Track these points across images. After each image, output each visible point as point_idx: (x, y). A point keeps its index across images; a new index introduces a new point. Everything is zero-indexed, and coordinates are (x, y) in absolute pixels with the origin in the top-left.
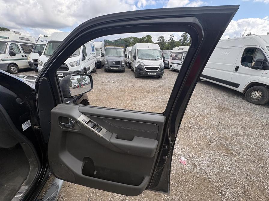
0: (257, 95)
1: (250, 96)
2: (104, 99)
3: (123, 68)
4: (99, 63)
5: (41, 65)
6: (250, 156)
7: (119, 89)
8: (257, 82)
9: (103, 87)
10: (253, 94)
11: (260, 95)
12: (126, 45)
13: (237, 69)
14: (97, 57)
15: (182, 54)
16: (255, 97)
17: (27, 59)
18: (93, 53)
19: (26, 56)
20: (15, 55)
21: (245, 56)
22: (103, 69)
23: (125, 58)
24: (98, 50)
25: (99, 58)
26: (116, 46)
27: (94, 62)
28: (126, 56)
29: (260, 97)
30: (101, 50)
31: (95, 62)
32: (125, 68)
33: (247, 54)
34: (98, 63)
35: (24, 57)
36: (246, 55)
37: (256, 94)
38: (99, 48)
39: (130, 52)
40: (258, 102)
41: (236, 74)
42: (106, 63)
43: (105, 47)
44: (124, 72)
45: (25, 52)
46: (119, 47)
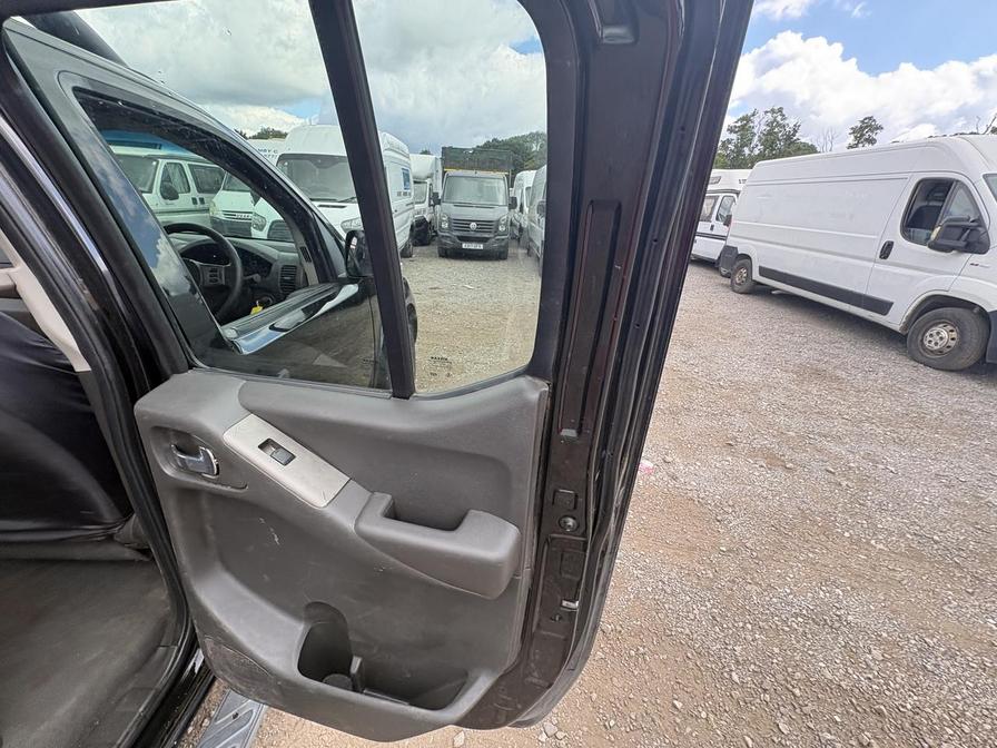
0: (941, 339)
1: (922, 340)
2: (442, 332)
3: (503, 244)
4: (423, 227)
5: (261, 230)
6: (833, 473)
7: (488, 309)
8: (945, 293)
9: (438, 299)
10: (931, 335)
11: (953, 339)
12: (514, 164)
13: (886, 251)
14: (417, 207)
15: (716, 198)
16: (936, 344)
17: (207, 210)
18: (405, 194)
19: (202, 200)
20: (177, 198)
21: (921, 208)
22: (434, 249)
23: (510, 209)
24: (419, 183)
25: (424, 210)
26: (483, 169)
27: (406, 221)
28: (512, 204)
29: (952, 343)
30: (428, 181)
31: (409, 224)
32: (506, 247)
33: (927, 198)
34: (417, 226)
35: (199, 206)
36: (926, 204)
37: (941, 336)
38: (423, 174)
39: (528, 189)
40: (944, 363)
41: (882, 267)
42: (445, 226)
43: (444, 173)
44: (505, 259)
45: (200, 190)
46: (491, 174)
